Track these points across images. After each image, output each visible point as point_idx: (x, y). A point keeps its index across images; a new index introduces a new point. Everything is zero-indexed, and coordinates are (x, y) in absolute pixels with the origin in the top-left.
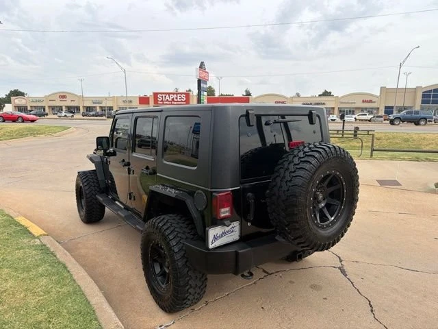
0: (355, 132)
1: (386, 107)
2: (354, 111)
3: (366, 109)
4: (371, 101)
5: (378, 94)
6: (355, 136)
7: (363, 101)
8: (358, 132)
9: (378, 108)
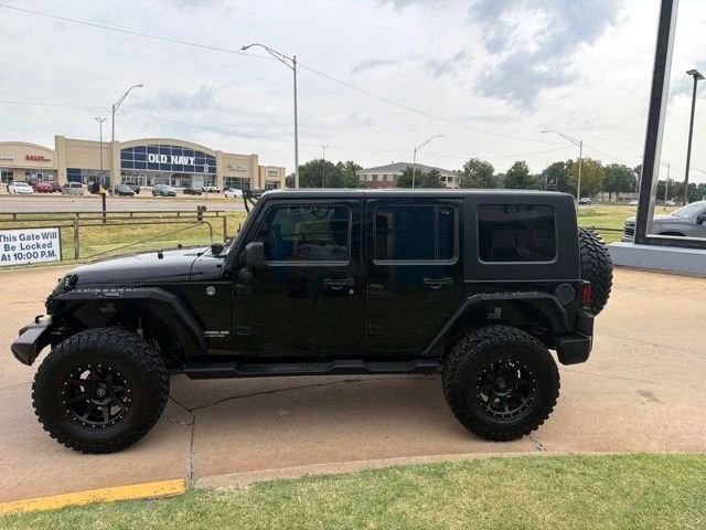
0: (200, 213)
1: (69, 170)
2: (11, 174)
3: (34, 171)
4: (41, 159)
5: (53, 147)
6: (200, 219)
7: (28, 158)
8: (204, 214)
9: (56, 171)
